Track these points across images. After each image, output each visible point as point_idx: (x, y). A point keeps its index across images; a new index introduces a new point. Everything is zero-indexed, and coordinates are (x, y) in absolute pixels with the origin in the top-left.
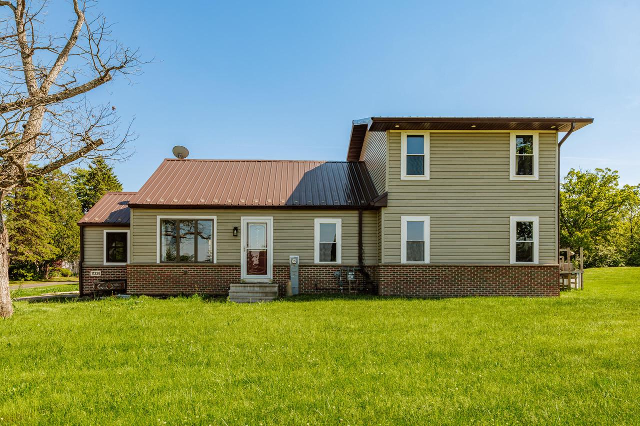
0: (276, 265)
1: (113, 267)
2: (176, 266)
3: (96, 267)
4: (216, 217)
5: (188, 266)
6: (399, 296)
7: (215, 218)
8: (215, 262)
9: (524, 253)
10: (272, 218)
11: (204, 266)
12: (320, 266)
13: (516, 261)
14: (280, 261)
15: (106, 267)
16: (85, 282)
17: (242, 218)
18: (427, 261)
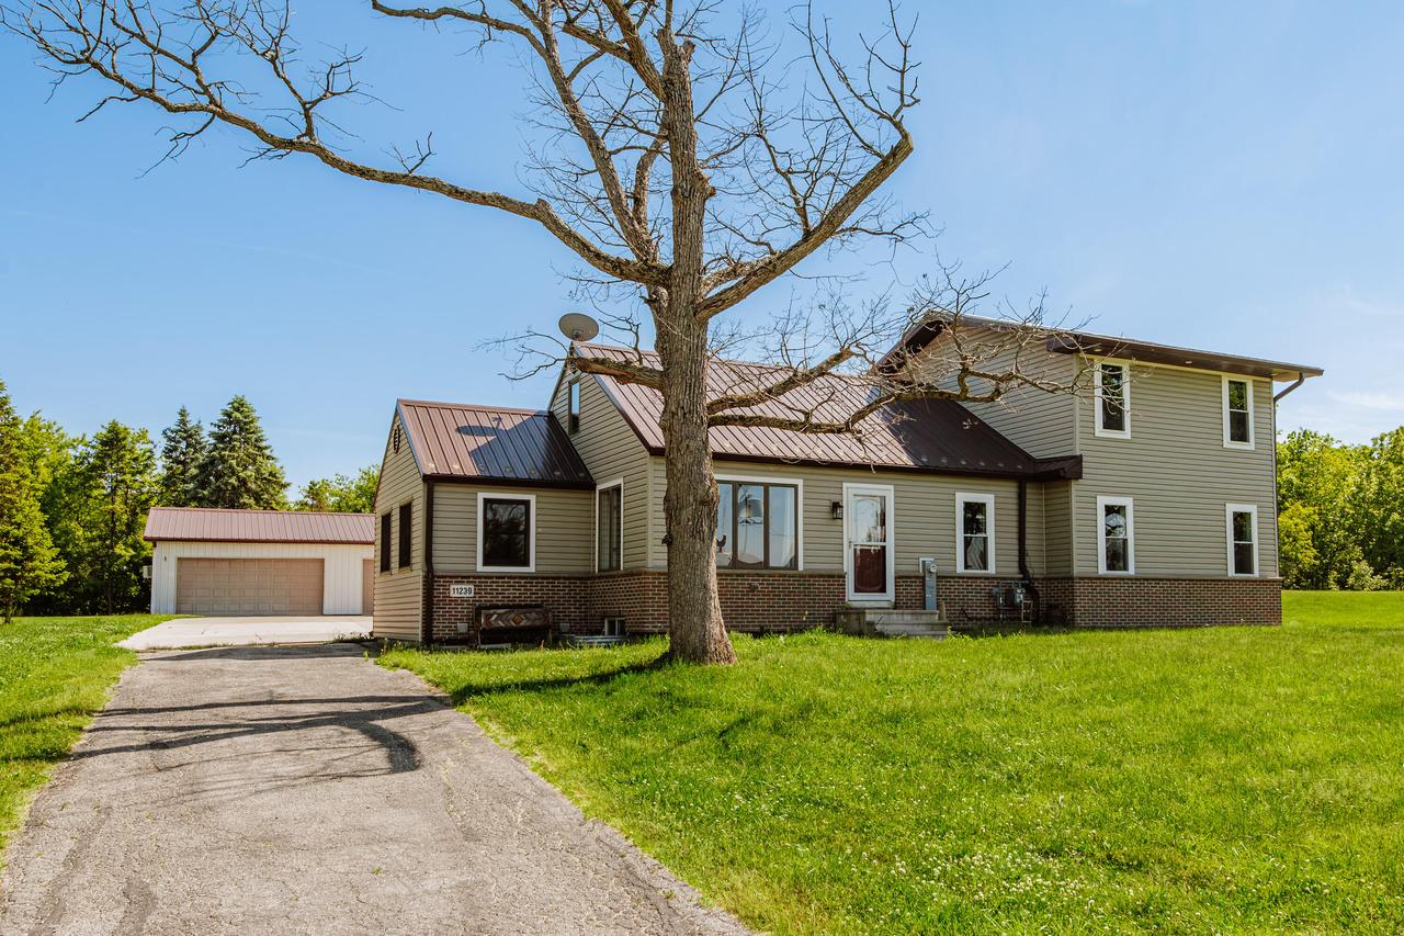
0: (901, 574)
1: (501, 577)
2: (738, 575)
3: (462, 577)
4: (802, 481)
5: (758, 575)
6: (1100, 628)
7: (800, 482)
8: (801, 568)
9: (1243, 560)
10: (892, 487)
11: (785, 576)
12: (968, 578)
13: (1236, 572)
14: (907, 569)
15: (485, 578)
16: (438, 613)
17: (845, 485)
18: (1131, 571)
